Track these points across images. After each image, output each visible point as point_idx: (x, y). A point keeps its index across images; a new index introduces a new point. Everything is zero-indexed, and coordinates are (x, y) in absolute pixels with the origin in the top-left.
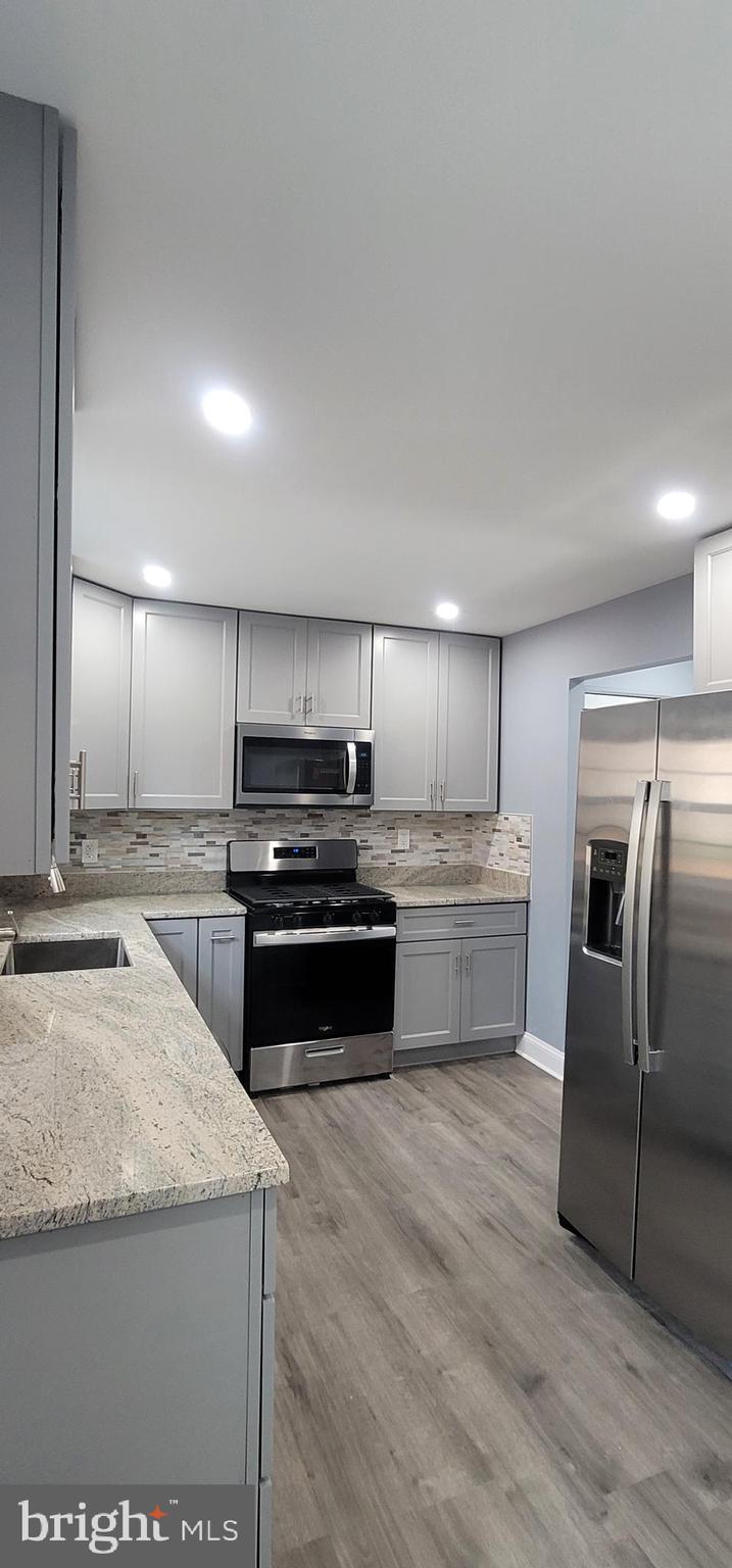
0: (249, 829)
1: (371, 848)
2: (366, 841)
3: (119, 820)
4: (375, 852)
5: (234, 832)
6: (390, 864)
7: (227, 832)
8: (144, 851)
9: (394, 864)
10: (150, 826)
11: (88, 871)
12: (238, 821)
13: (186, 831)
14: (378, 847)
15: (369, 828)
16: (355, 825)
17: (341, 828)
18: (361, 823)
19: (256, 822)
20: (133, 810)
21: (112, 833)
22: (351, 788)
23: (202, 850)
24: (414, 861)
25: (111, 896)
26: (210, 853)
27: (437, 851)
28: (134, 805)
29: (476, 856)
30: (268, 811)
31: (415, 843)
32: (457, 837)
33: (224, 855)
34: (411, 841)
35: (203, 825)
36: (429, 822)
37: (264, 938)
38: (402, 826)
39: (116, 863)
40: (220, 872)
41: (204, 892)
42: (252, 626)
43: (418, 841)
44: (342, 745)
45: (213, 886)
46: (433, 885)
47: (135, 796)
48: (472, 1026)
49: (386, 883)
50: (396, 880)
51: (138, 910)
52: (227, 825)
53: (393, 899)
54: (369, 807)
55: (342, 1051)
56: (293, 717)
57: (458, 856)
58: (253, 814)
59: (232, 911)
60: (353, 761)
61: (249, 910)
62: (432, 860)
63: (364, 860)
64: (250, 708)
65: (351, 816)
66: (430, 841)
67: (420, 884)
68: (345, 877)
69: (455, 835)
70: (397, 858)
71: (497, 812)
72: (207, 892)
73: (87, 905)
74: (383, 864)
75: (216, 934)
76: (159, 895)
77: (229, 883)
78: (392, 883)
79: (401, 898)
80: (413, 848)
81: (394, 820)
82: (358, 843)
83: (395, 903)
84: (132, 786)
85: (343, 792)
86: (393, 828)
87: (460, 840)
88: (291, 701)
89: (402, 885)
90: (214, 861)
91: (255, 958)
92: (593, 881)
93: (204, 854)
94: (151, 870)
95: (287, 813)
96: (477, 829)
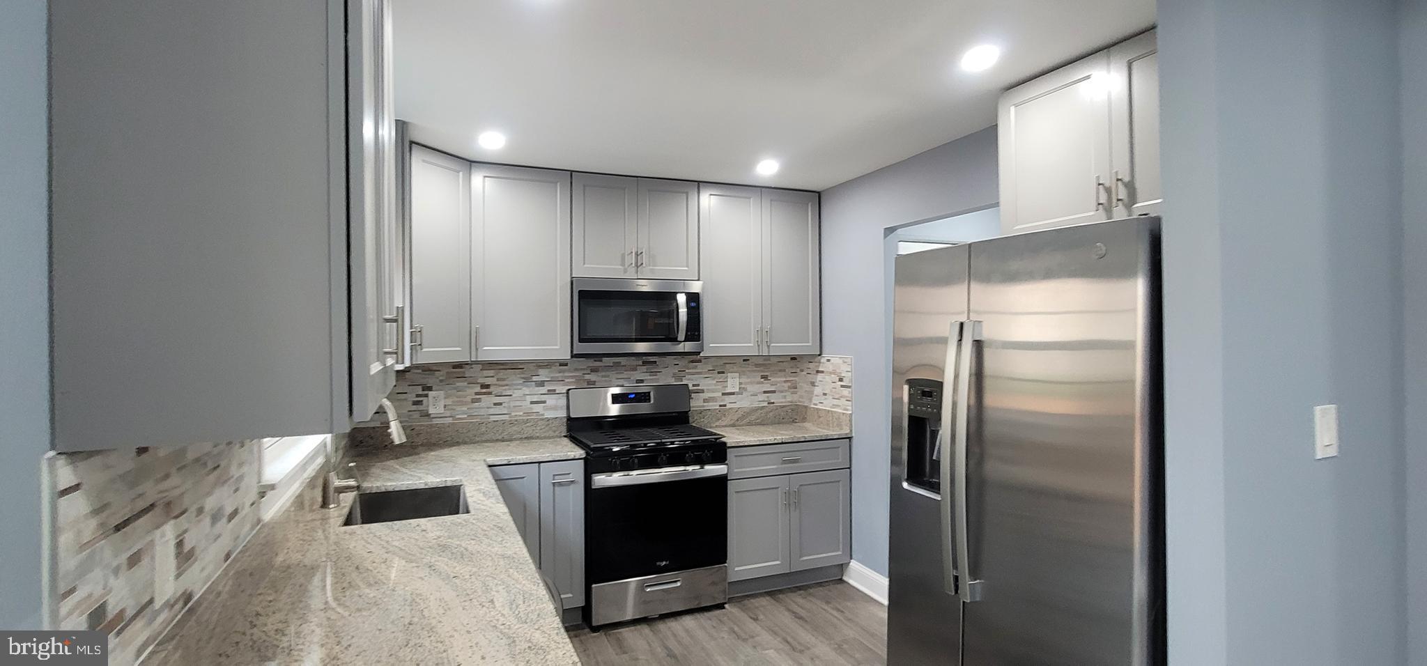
0: (587, 377)
1: (702, 391)
2: (698, 385)
3: (464, 372)
4: (706, 395)
5: (573, 380)
6: (720, 406)
7: (567, 380)
8: (487, 401)
9: (725, 406)
10: (493, 377)
11: (435, 421)
12: (576, 370)
13: (527, 380)
14: (709, 391)
15: (701, 373)
16: (687, 371)
17: (674, 374)
18: (693, 368)
19: (594, 370)
20: (477, 363)
21: (458, 384)
22: (681, 336)
23: (543, 398)
24: (742, 403)
25: (458, 444)
26: (551, 400)
27: (765, 392)
28: (477, 358)
29: (801, 397)
30: (605, 359)
31: (743, 386)
32: (784, 379)
33: (563, 401)
34: (740, 383)
35: (544, 375)
36: (757, 365)
37: (603, 480)
38: (731, 370)
39: (462, 413)
40: (561, 418)
41: (545, 438)
42: (584, 186)
43: (746, 383)
44: (672, 296)
45: (555, 432)
46: (761, 424)
47: (477, 349)
48: (800, 557)
49: (717, 424)
50: (726, 421)
51: (481, 456)
52: (566, 374)
53: (723, 439)
54: (700, 353)
55: (679, 584)
56: (625, 271)
57: (785, 397)
58: (591, 363)
59: (571, 455)
60: (683, 311)
61: (587, 453)
62: (760, 401)
63: (696, 403)
64: (584, 264)
65: (683, 362)
66: (758, 383)
67: (750, 424)
68: (679, 420)
69: (781, 377)
70: (728, 399)
71: (820, 355)
72: (549, 438)
73: (432, 453)
74: (714, 406)
75: (556, 477)
76: (503, 441)
77: (569, 430)
78: (724, 424)
79: (731, 437)
80: (742, 390)
81: (723, 365)
82: (691, 387)
83: (725, 444)
84: (473, 339)
85: (674, 340)
86: (723, 373)
87: (785, 382)
88: (623, 256)
89: (733, 425)
90: (555, 408)
91: (595, 500)
92: (911, 418)
93: (544, 402)
94: (493, 418)
95: (623, 360)
96: (802, 371)
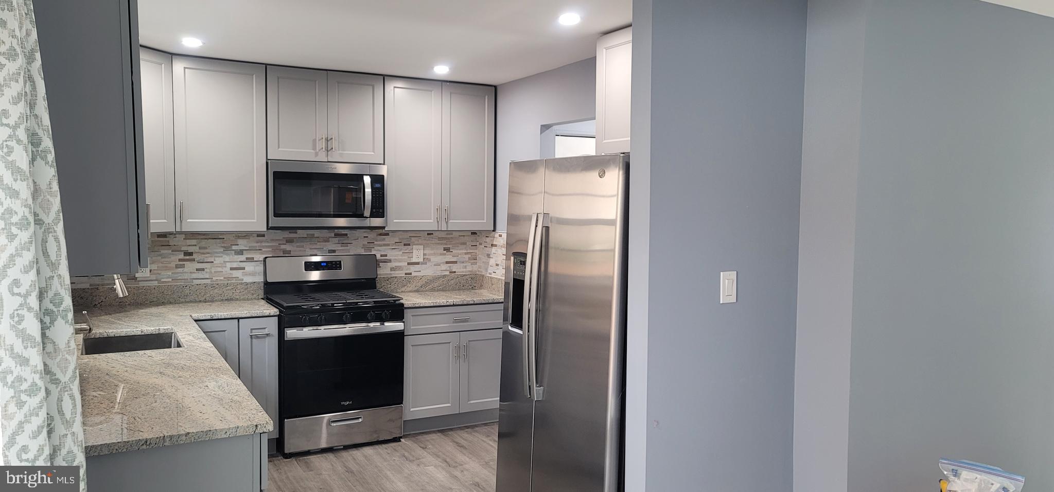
0: (283, 247)
1: (390, 261)
2: (386, 256)
3: (168, 241)
4: (393, 264)
5: (271, 249)
6: (406, 274)
7: (264, 250)
8: (190, 267)
9: (411, 274)
10: (196, 245)
11: (141, 284)
12: (272, 240)
13: (227, 249)
14: (396, 260)
15: (388, 245)
16: (376, 243)
17: (364, 245)
18: (380, 241)
19: (290, 241)
20: (181, 233)
21: (163, 252)
22: (367, 213)
23: (242, 265)
24: (428, 271)
25: (163, 304)
26: (249, 267)
27: (447, 263)
28: (181, 228)
29: (480, 267)
30: (299, 231)
31: (427, 257)
32: (466, 251)
33: (261, 268)
34: (424, 255)
35: (242, 244)
36: (440, 239)
37: (292, 333)
38: (416, 242)
39: (166, 277)
40: (259, 283)
41: (244, 300)
42: (278, 78)
43: (430, 255)
44: (359, 178)
45: (253, 294)
46: (443, 290)
47: (181, 221)
48: (469, 401)
49: (403, 289)
50: (412, 287)
51: (187, 313)
52: (264, 244)
53: (401, 301)
54: (385, 227)
55: (360, 420)
56: (317, 154)
57: (465, 267)
58: (286, 234)
59: (267, 312)
60: (368, 190)
61: (280, 311)
62: (444, 269)
63: (384, 271)
64: (279, 148)
65: (372, 235)
66: (441, 254)
67: (433, 290)
68: (368, 284)
69: (462, 249)
70: (412, 269)
71: (493, 231)
72: (248, 300)
73: (142, 311)
74: (400, 274)
75: (253, 331)
76: (205, 302)
77: (266, 292)
78: (409, 289)
79: (408, 300)
80: (426, 261)
81: (408, 238)
82: (378, 257)
83: (403, 305)
84: (179, 213)
85: (361, 216)
86: (409, 245)
87: (466, 254)
88: (314, 141)
89: (417, 291)
90: (253, 274)
91: (286, 349)
93: (244, 269)
94: (198, 282)
95: (317, 233)
96: (481, 244)
